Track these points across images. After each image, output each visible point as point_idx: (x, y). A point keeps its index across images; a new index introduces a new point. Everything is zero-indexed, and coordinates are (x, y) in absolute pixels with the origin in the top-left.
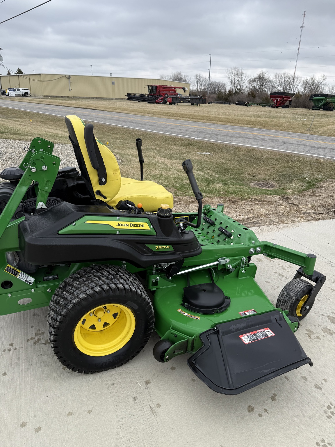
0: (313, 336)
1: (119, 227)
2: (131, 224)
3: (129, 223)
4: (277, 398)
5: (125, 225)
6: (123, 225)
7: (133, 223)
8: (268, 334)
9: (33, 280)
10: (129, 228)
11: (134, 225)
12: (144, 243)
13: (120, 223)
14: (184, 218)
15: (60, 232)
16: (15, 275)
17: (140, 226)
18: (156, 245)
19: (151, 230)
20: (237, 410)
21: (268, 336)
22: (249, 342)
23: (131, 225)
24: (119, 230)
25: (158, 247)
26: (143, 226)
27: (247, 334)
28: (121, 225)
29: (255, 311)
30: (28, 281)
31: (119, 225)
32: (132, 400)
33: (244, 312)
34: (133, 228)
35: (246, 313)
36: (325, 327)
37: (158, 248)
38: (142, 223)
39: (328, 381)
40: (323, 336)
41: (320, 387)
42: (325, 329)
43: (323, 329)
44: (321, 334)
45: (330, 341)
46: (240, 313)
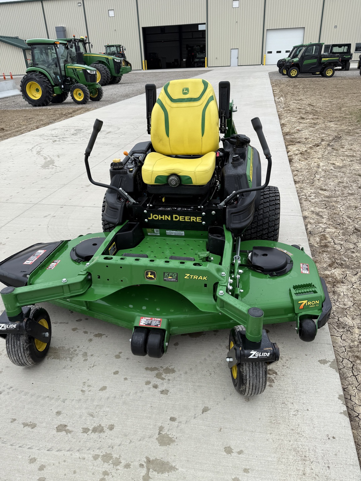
8: (28, 262)
27: (42, 254)
29: (50, 268)
33: (58, 263)
35: (56, 264)
46: (59, 261)
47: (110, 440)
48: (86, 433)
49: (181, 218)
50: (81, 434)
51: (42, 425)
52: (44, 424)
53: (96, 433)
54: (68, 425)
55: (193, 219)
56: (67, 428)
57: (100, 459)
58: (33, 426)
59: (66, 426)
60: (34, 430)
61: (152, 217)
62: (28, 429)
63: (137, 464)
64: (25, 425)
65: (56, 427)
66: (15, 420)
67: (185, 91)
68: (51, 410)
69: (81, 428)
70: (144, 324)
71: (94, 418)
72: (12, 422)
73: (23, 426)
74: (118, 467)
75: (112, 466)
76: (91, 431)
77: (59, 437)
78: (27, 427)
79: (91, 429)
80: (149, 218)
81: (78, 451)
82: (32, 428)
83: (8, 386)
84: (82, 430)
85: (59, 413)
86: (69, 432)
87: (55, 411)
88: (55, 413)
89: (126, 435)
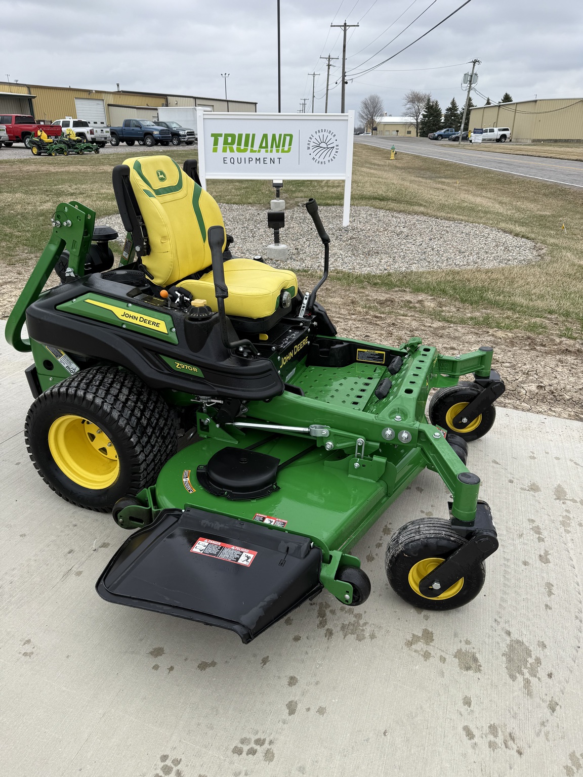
0: (420, 646)
1: (124, 318)
2: (141, 317)
3: (138, 315)
4: (209, 670)
5: (132, 317)
6: (130, 316)
7: (145, 317)
8: (243, 559)
9: (78, 369)
10: (137, 322)
11: (145, 321)
12: (157, 352)
13: (127, 312)
14: (376, 355)
15: (58, 307)
16: (57, 356)
17: (154, 323)
18: (175, 360)
19: (168, 334)
20: (141, 640)
21: (236, 561)
22: (200, 551)
23: (142, 320)
24: (124, 322)
25: (179, 364)
26: (157, 325)
27: (213, 542)
28: (127, 315)
29: (283, 524)
30: (69, 368)
31: (124, 315)
32: (67, 550)
33: (266, 517)
34: (142, 324)
35: (267, 519)
36: (474, 651)
37: (179, 366)
38: (157, 321)
39: (325, 714)
40: (443, 660)
41: (295, 710)
42: (468, 652)
43: (463, 651)
44: (444, 655)
45: (442, 674)
46: (258, 515)
47: (546, 522)
48: (544, 539)
49: (298, 348)
50: (546, 543)
51: (545, 577)
52: (545, 575)
53: (542, 531)
54: (539, 553)
55: (304, 342)
56: (542, 554)
57: (568, 529)
58: (549, 585)
59: (540, 556)
60: (554, 583)
61: (283, 362)
62: (554, 590)
63: (563, 506)
64: (550, 593)
65: (544, 563)
66: (547, 606)
67: (161, 176)
68: (523, 570)
71: (524, 533)
72: (550, 608)
73: (553, 596)
74: (571, 517)
75: (571, 521)
76: (540, 536)
77: (555, 560)
78: (553, 591)
79: (538, 536)
80: (281, 367)
81: (565, 544)
82: (553, 586)
83: (494, 625)
84: (541, 543)
85: (525, 563)
86: (547, 553)
87: (523, 567)
88: (527, 567)
89: (537, 511)
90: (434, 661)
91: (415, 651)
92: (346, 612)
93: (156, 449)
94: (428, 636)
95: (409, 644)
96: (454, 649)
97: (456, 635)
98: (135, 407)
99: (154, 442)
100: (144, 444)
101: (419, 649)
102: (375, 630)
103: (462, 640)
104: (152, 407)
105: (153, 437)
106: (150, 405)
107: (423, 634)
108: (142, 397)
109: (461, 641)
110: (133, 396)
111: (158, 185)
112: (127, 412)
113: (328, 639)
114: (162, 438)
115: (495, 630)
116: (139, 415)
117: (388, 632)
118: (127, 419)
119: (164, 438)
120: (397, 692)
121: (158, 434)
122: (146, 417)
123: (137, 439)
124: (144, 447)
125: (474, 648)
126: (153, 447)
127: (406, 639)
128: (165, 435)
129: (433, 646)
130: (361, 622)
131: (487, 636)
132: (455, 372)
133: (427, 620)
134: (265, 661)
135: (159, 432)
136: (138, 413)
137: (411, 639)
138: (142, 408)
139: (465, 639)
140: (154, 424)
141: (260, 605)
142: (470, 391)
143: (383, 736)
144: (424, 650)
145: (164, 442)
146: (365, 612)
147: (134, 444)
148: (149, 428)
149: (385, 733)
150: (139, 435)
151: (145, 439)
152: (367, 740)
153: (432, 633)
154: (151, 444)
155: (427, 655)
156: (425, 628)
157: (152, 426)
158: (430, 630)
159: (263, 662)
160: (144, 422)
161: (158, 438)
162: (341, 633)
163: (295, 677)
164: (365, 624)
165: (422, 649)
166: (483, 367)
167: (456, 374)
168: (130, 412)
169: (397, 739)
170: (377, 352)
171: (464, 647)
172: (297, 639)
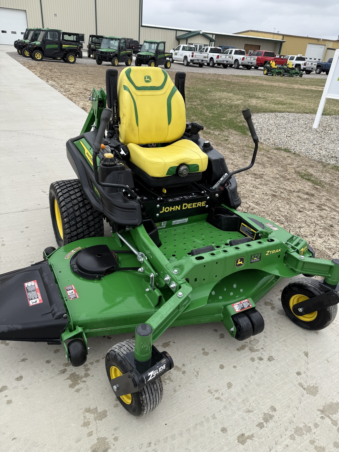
0: (90, 417)
1: (86, 155)
3: (90, 155)
6: (88, 155)
8: (33, 301)
10: (89, 159)
11: (91, 159)
14: (251, 232)
15: (74, 142)
18: (94, 185)
21: (30, 300)
22: (26, 286)
24: (86, 157)
29: (74, 298)
31: (87, 153)
35: (73, 290)
36: (112, 446)
37: (96, 189)
39: (8, 405)
40: (90, 434)
41: (2, 391)
42: (108, 444)
43: (107, 441)
44: (95, 432)
45: (78, 440)
46: (72, 286)
47: (285, 418)
48: (264, 427)
49: (189, 206)
50: (262, 431)
53: (270, 421)
54: (244, 432)
55: (199, 204)
56: (246, 435)
57: (296, 436)
59: (243, 435)
61: (164, 210)
63: (318, 419)
65: (238, 442)
67: (147, 79)
68: (215, 432)
69: (256, 427)
70: (239, 309)
71: (254, 412)
74: (313, 431)
75: (308, 434)
76: (265, 423)
77: (250, 447)
79: (262, 421)
80: (161, 212)
81: (276, 444)
83: (146, 445)
84: (258, 427)
85: (224, 430)
86: (251, 437)
87: (219, 431)
88: (221, 433)
89: (289, 407)
90: (86, 430)
91: (85, 417)
92: (85, 368)
93: (80, 230)
94: (103, 415)
95: (88, 410)
96: (102, 435)
97: (116, 429)
98: (77, 204)
99: (80, 226)
100: (72, 225)
101: (88, 417)
102: (84, 389)
103: (115, 435)
104: (88, 208)
105: (80, 224)
106: (87, 206)
107: (101, 412)
108: (85, 201)
109: (113, 435)
110: (81, 198)
111: (143, 84)
112: (70, 205)
113: (59, 374)
114: (87, 226)
115: (141, 448)
116: (76, 209)
117: (88, 395)
118: (67, 208)
119: (89, 227)
120: (47, 427)
121: (84, 223)
122: (81, 212)
123: (68, 221)
124: (71, 226)
125: (114, 445)
126: (78, 228)
127: (90, 407)
128: (90, 225)
129: (96, 423)
130: (84, 379)
131: (131, 446)
132: (296, 268)
133: (114, 407)
134: (23, 360)
135: (86, 222)
136: (76, 208)
137: (92, 409)
138: (81, 206)
139: (117, 436)
140: (84, 217)
141: (8, 326)
142: (312, 290)
143: (11, 439)
144: (89, 420)
145: (88, 229)
146: (93, 376)
147: (66, 222)
148: (79, 218)
149: (14, 439)
150: (70, 219)
151: (73, 222)
152: (4, 434)
153: (106, 416)
154: (77, 227)
155: (86, 424)
156: (107, 410)
157: (82, 217)
158: (108, 413)
159: (22, 360)
160: (78, 213)
161: (84, 225)
162: (68, 376)
163: (22, 378)
164: (85, 382)
165: (89, 419)
166: (330, 275)
167: (297, 270)
168: (71, 205)
169: (14, 447)
170: (252, 230)
171: (110, 440)
172: (48, 362)
